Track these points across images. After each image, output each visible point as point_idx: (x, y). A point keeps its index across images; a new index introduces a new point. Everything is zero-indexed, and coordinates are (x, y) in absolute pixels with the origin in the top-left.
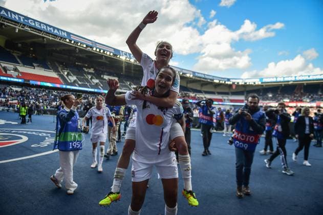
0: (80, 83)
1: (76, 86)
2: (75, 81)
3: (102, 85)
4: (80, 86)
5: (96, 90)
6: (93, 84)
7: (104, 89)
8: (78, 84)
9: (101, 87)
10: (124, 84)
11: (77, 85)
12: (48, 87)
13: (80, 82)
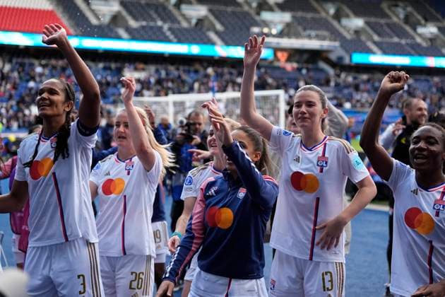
0: (133, 23)
1: (118, 38)
2: (116, 19)
3: (219, 27)
4: (135, 35)
5: (195, 50)
6: (185, 24)
7: (227, 43)
8: (128, 29)
9: (217, 33)
10: (309, 15)
11: (122, 32)
12: (17, 47)
13: (136, 18)
